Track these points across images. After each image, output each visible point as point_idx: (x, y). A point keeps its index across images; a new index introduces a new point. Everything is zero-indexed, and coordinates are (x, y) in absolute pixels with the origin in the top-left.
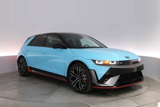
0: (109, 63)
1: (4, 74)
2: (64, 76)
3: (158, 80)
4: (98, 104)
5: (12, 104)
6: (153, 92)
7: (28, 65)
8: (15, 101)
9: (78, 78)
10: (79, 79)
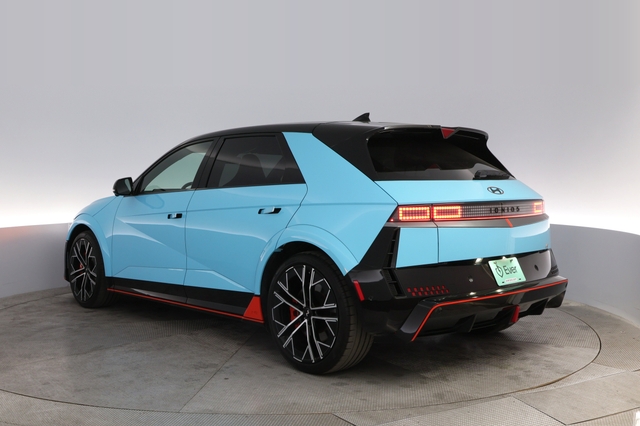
1: (14, 297)
3: (635, 323)
4: (394, 419)
5: (49, 418)
8: (62, 407)
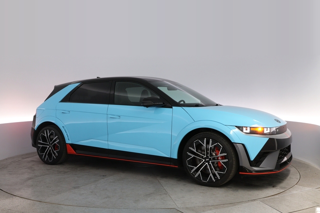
0: (263, 131)
2: (171, 158)
3: (316, 166)
6: (307, 189)
7: (67, 142)
9: (204, 160)
10: (208, 162)
